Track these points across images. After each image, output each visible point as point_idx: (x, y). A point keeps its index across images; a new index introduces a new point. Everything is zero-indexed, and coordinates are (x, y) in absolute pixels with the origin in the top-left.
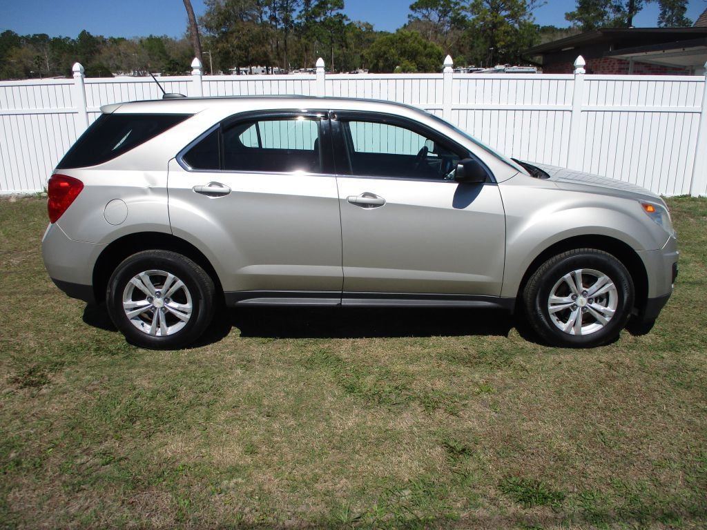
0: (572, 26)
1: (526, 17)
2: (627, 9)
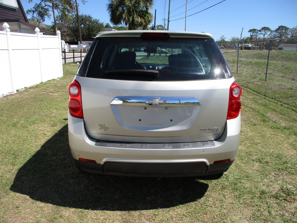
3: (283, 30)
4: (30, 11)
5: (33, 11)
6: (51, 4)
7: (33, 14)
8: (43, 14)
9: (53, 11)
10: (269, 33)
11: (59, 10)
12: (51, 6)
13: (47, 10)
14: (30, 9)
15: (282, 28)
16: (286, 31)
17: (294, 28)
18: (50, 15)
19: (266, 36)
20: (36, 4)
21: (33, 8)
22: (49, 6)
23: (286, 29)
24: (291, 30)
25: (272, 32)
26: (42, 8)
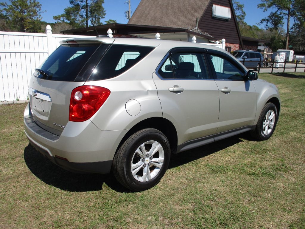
0: (57, 22)
1: (38, 17)
2: (85, 17)
4: (264, 20)
5: (268, 20)
6: (287, 12)
7: (267, 23)
8: (277, 22)
9: (288, 19)
11: (295, 17)
12: (287, 14)
13: (282, 18)
14: (264, 18)
18: (284, 24)
20: (272, 12)
21: (268, 17)
22: (284, 14)
26: (277, 16)
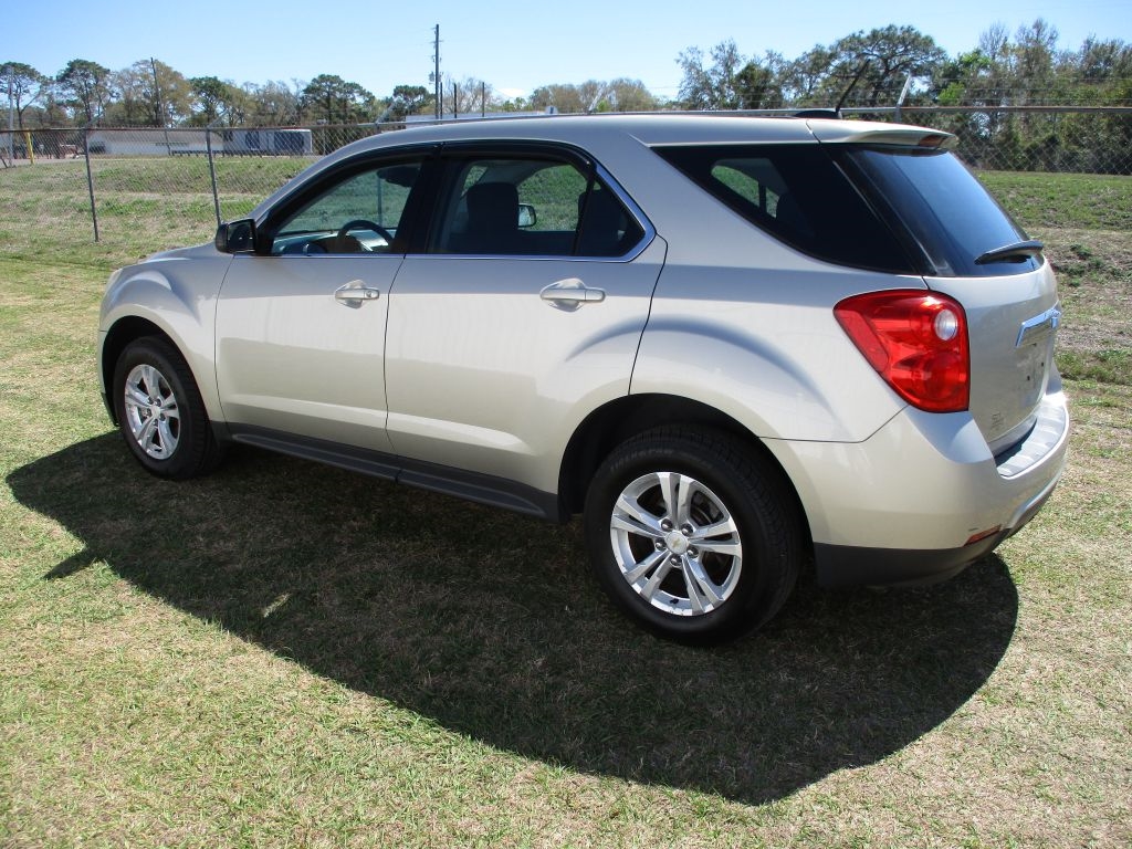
3: (87, 76)
10: (35, 87)
15: (85, 70)
16: (101, 83)
17: (127, 71)
19: (26, 100)
23: (100, 73)
24: (120, 77)
25: (46, 82)
